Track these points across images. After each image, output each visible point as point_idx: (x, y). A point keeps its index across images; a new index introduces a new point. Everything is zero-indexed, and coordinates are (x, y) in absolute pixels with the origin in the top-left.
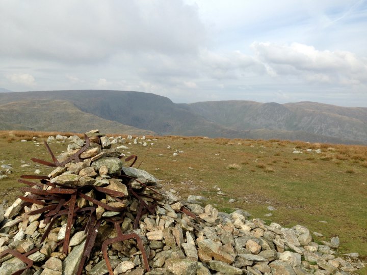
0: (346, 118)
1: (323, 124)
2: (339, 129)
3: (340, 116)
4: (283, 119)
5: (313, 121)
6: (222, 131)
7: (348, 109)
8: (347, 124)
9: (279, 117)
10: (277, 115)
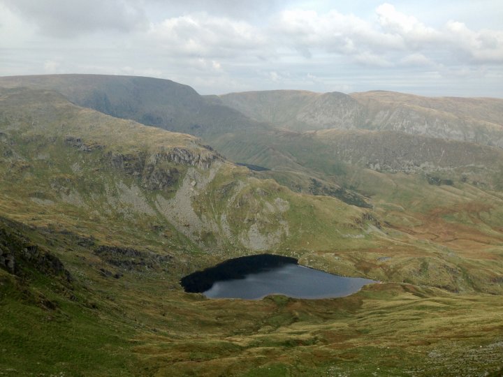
0: (435, 112)
1: (405, 121)
2: (426, 126)
3: (427, 109)
4: (351, 115)
5: (391, 118)
6: (276, 133)
7: (435, 100)
8: (437, 120)
9: (345, 112)
10: (343, 110)
